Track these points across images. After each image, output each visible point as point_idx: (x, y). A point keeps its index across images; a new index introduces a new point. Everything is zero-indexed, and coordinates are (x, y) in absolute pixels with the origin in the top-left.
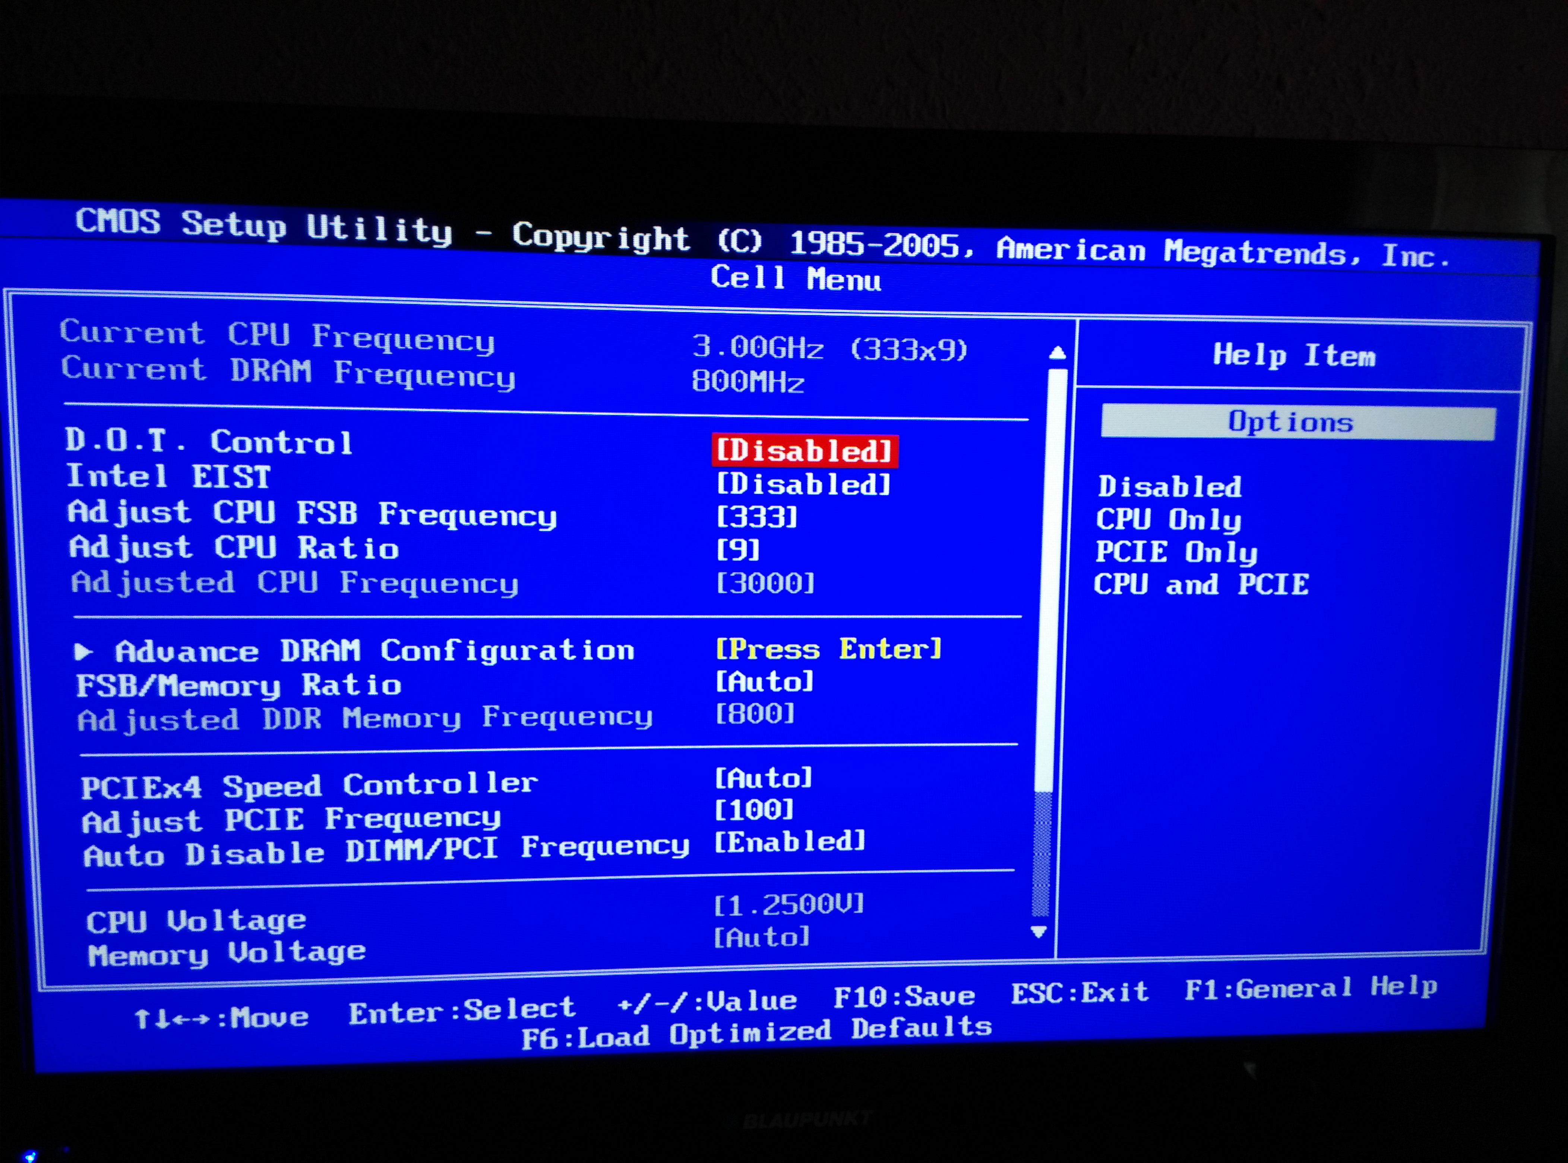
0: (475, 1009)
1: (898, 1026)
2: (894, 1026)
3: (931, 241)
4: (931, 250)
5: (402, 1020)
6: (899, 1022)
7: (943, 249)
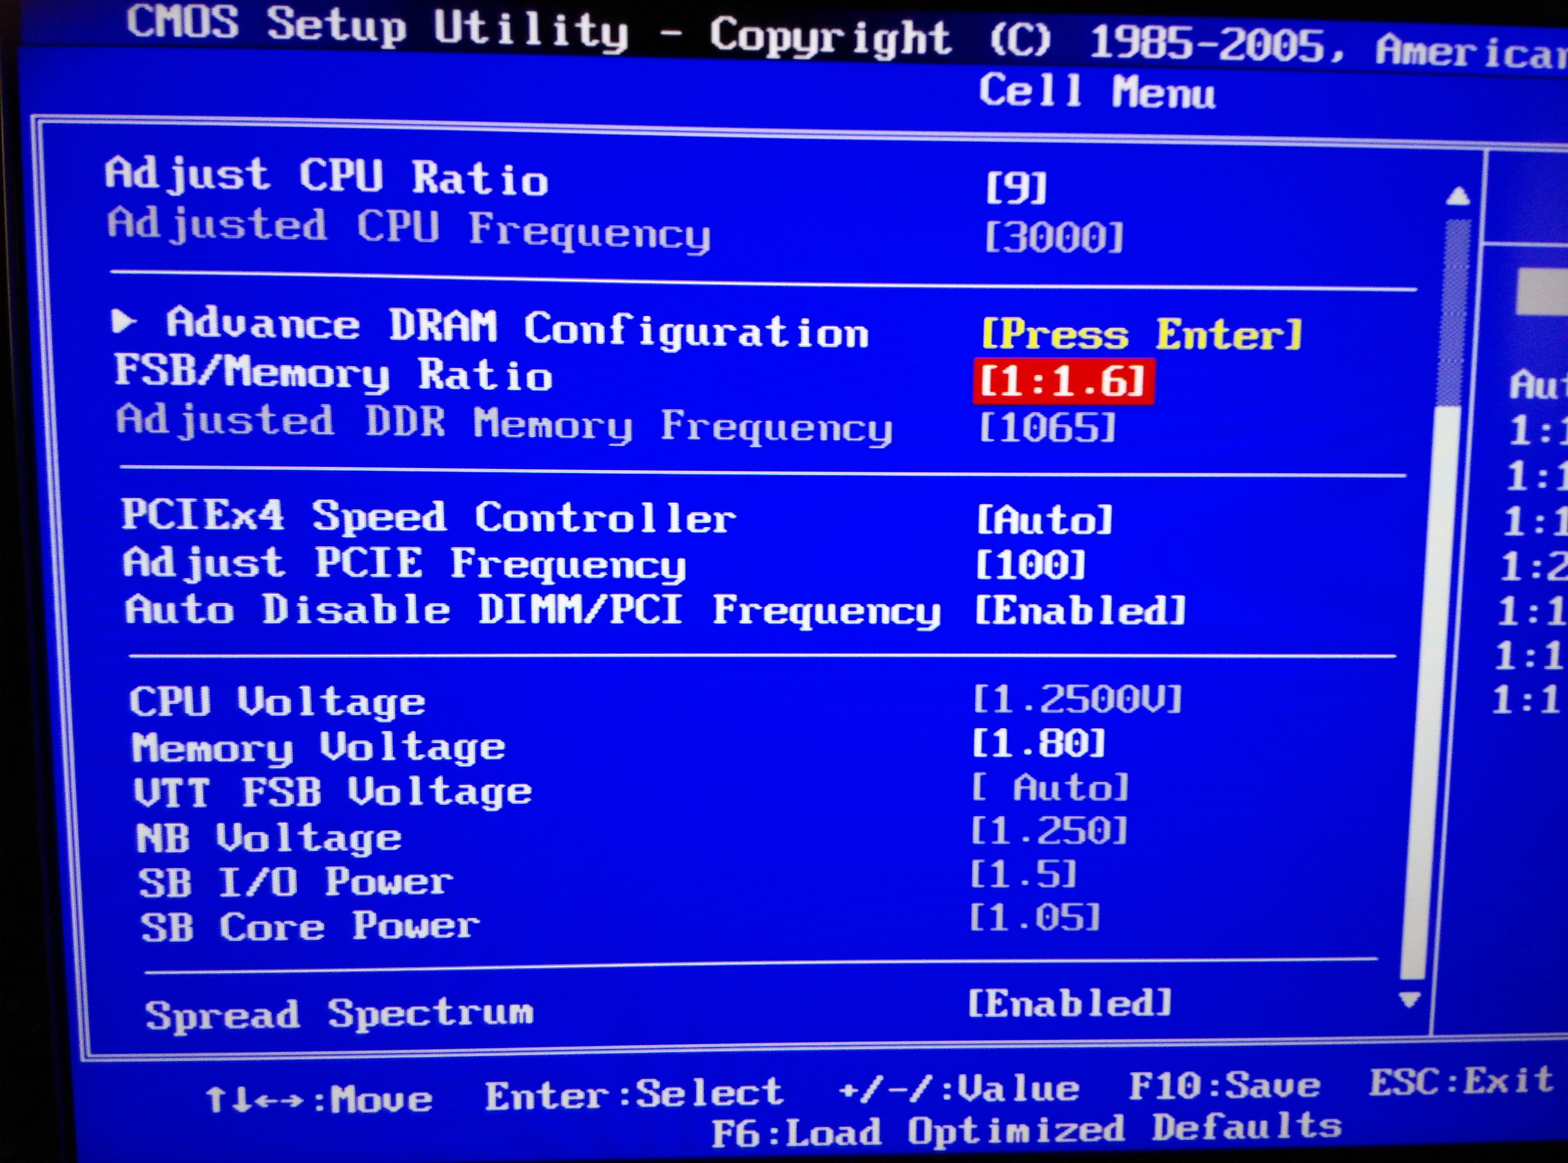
0: (651, 1093)
1: (1215, 1125)
2: (1210, 1124)
3: (1286, 38)
4: (1285, 52)
5: (555, 1106)
6: (1217, 1119)
7: (1302, 50)
